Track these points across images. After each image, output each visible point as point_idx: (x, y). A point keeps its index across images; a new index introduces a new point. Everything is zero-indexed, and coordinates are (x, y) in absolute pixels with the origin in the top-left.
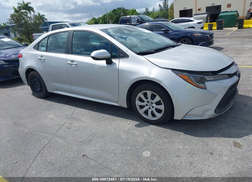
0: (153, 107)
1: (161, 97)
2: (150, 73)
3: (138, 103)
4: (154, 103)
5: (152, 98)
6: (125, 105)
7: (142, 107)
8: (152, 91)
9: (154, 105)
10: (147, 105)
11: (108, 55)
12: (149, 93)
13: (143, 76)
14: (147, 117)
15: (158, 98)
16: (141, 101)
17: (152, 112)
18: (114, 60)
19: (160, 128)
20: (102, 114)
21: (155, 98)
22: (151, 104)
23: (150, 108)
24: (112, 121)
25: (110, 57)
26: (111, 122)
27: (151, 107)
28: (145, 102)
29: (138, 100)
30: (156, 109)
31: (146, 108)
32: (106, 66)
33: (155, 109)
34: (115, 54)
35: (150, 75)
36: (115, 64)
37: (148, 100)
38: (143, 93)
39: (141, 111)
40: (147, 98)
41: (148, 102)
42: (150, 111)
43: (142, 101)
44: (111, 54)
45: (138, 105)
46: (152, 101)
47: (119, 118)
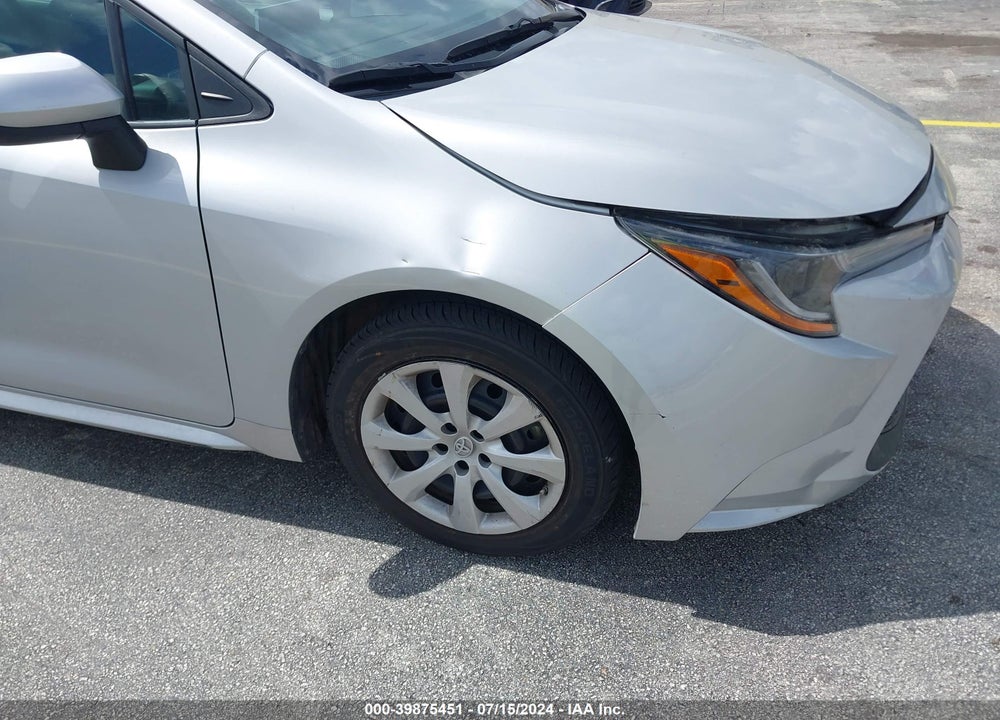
0: (484, 459)
1: (540, 406)
2: (459, 237)
3: (377, 437)
4: (492, 440)
5: (479, 404)
6: (284, 447)
7: (406, 461)
8: (474, 364)
9: (496, 450)
10: (442, 448)
11: (101, 95)
12: (457, 378)
13: (404, 265)
14: (450, 514)
15: (518, 411)
16: (397, 427)
17: (480, 487)
18: (154, 137)
19: (538, 583)
20: (130, 496)
21: (499, 408)
22: (470, 440)
23: (462, 466)
24: (209, 559)
25: (118, 110)
26: (202, 572)
27: (473, 462)
28: (425, 431)
29: (376, 418)
30: (507, 474)
31: (436, 466)
32: (97, 185)
33: (499, 471)
34: (158, 82)
35: (458, 254)
36: (167, 162)
37: (446, 417)
38: (408, 376)
39: (405, 486)
40: (440, 407)
41: (450, 428)
42: (463, 485)
43: (405, 426)
44: (126, 85)
45: (376, 448)
46: (477, 423)
47: (254, 523)
